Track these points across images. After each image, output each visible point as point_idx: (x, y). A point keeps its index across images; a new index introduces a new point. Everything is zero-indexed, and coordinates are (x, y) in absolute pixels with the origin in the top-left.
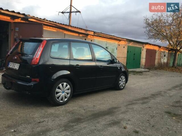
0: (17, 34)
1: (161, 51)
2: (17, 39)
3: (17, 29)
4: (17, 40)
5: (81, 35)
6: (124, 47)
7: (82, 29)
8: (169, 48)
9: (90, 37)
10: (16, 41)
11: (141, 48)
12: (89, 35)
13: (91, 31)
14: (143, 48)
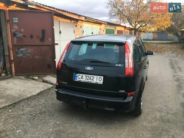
0: (16, 27)
1: (126, 31)
2: (16, 33)
3: (16, 20)
4: (17, 35)
5: (72, 21)
6: (104, 31)
7: (76, 14)
8: (130, 28)
9: (80, 22)
10: (15, 36)
11: (114, 30)
12: (79, 21)
13: (83, 16)
14: (115, 30)
